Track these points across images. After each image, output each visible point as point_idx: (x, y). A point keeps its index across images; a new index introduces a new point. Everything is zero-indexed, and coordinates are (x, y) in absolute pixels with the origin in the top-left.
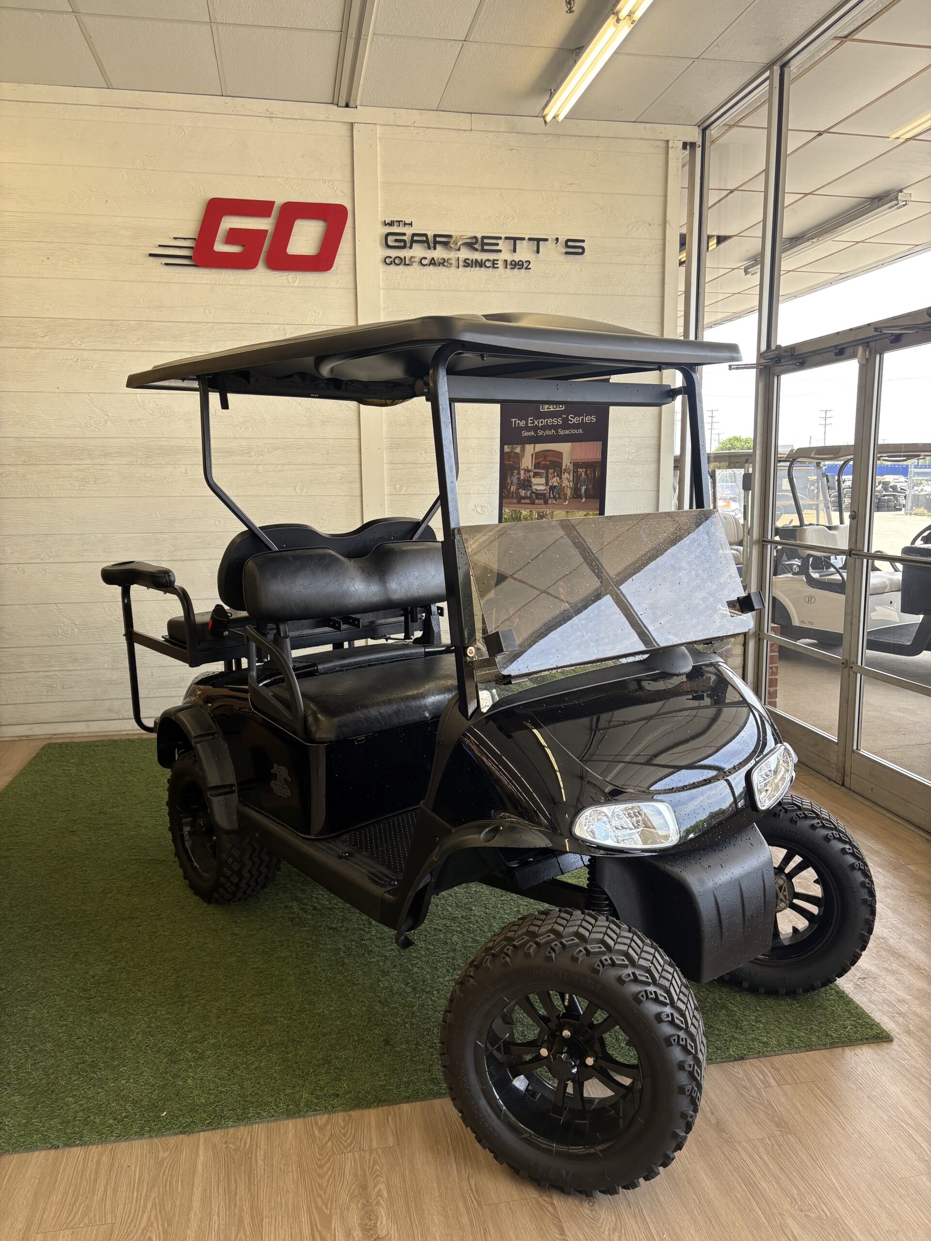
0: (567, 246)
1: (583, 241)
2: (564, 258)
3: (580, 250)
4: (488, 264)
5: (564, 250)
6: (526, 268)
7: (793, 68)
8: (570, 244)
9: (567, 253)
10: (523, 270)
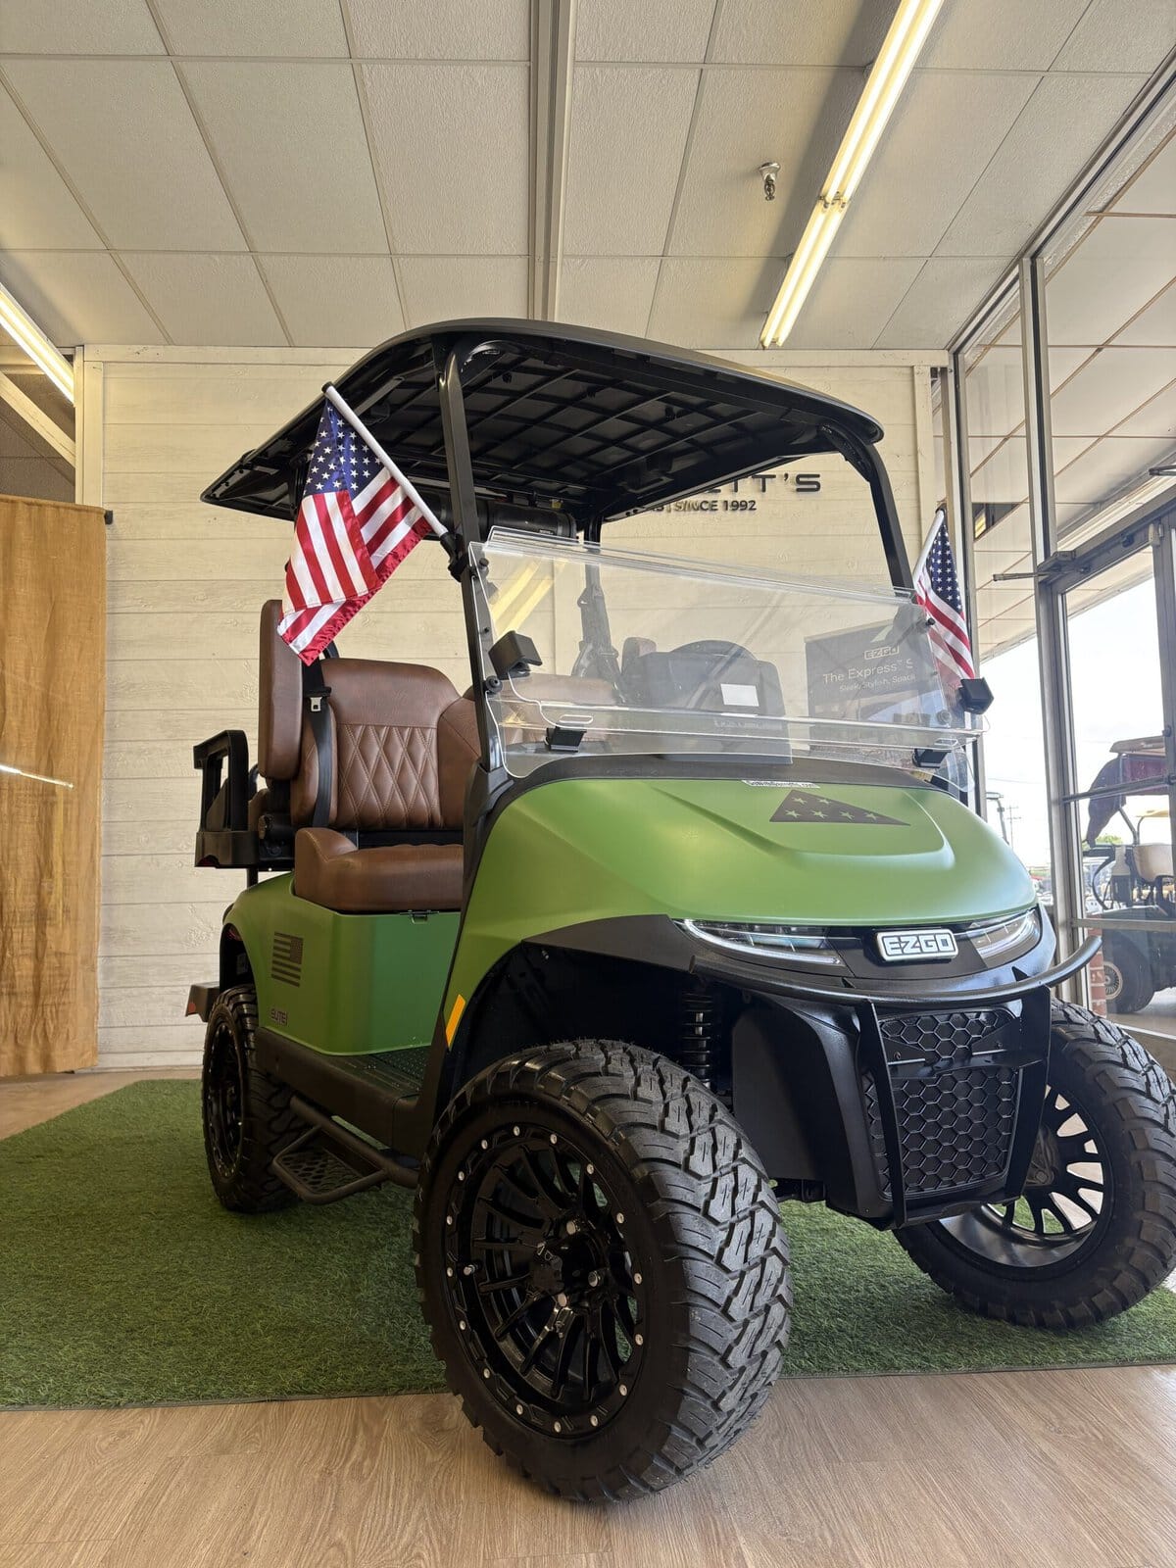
0: (798, 482)
1: (818, 476)
2: (795, 496)
3: (815, 486)
4: (704, 506)
5: (795, 487)
6: (751, 509)
7: (1047, 259)
8: (801, 479)
9: (798, 490)
10: (747, 512)
